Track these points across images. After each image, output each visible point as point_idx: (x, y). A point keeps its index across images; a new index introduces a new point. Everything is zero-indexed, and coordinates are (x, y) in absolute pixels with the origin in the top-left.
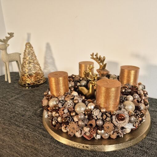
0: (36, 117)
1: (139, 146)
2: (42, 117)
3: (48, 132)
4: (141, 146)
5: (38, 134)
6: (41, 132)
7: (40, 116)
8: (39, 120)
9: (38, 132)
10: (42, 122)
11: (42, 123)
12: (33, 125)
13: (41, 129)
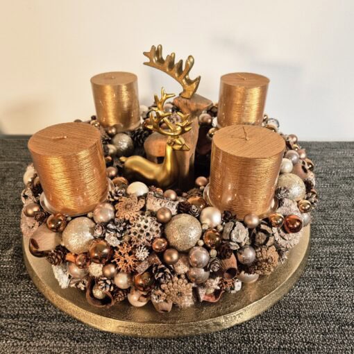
0: (11, 286)
1: (313, 268)
2: (30, 279)
3: (79, 321)
4: (317, 268)
5: (51, 340)
6: (60, 331)
7: (21, 277)
8: (27, 292)
9: (49, 335)
10: (40, 295)
11: (43, 297)
12: (18, 316)
13: (51, 319)
